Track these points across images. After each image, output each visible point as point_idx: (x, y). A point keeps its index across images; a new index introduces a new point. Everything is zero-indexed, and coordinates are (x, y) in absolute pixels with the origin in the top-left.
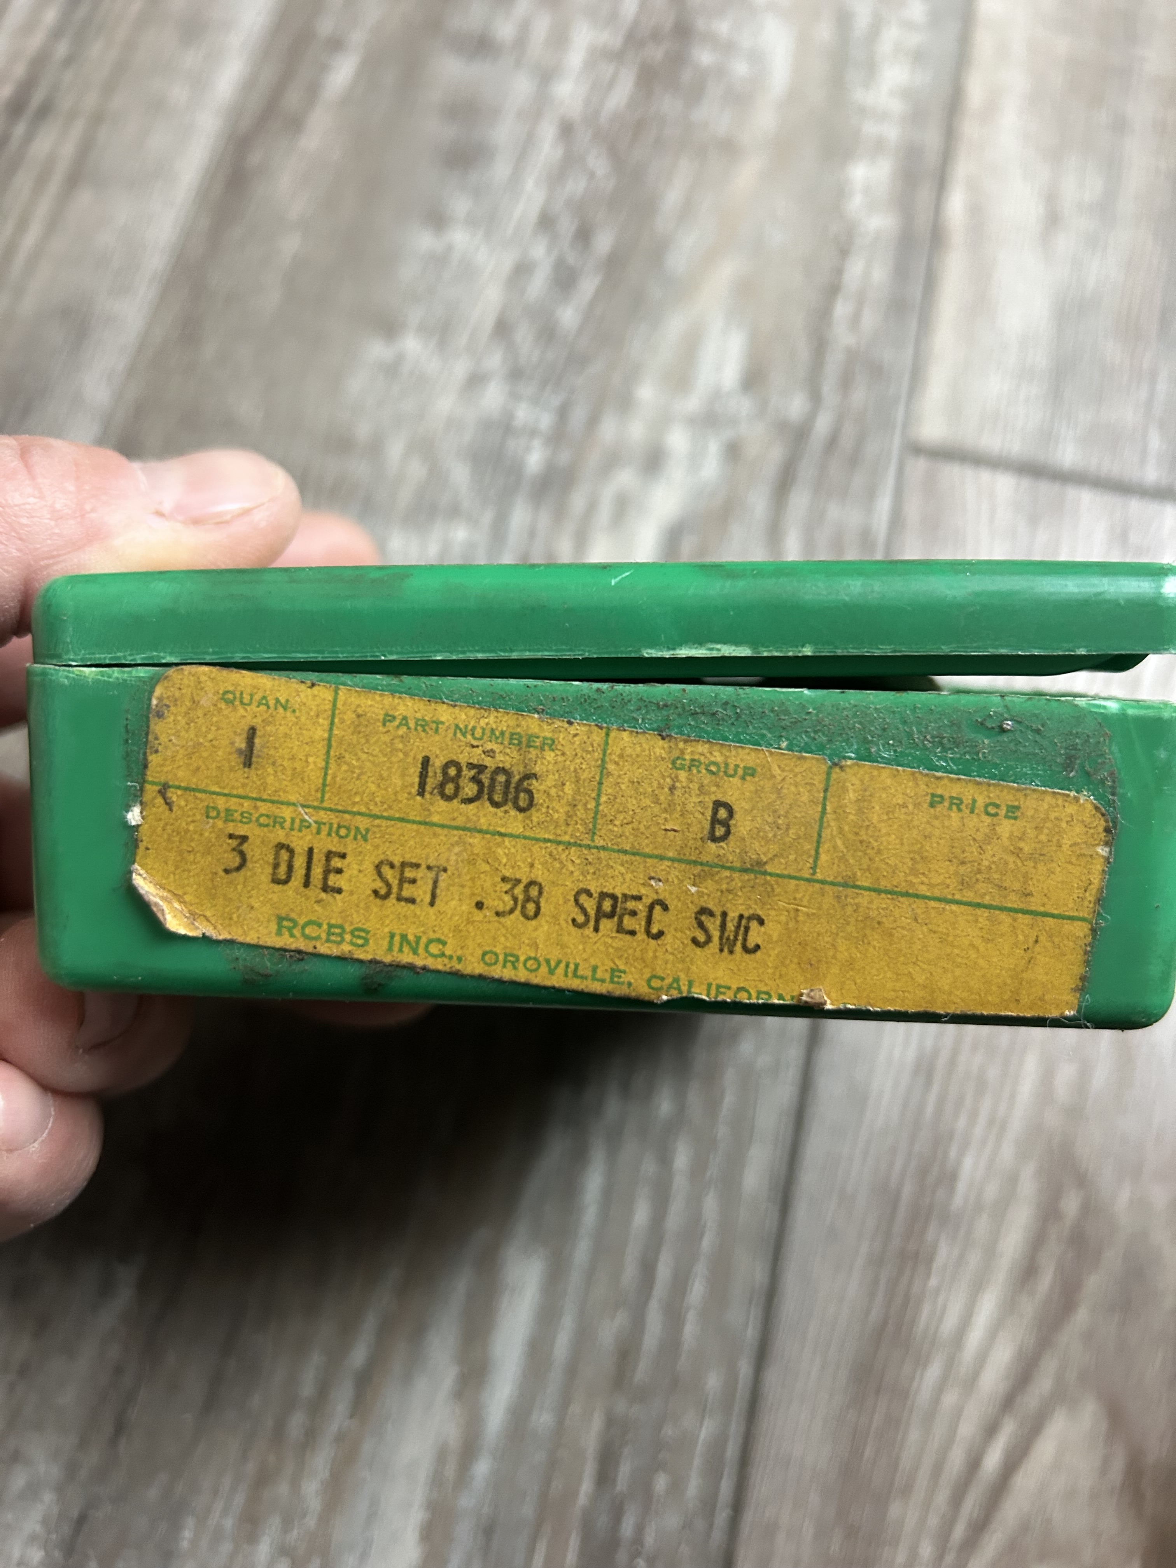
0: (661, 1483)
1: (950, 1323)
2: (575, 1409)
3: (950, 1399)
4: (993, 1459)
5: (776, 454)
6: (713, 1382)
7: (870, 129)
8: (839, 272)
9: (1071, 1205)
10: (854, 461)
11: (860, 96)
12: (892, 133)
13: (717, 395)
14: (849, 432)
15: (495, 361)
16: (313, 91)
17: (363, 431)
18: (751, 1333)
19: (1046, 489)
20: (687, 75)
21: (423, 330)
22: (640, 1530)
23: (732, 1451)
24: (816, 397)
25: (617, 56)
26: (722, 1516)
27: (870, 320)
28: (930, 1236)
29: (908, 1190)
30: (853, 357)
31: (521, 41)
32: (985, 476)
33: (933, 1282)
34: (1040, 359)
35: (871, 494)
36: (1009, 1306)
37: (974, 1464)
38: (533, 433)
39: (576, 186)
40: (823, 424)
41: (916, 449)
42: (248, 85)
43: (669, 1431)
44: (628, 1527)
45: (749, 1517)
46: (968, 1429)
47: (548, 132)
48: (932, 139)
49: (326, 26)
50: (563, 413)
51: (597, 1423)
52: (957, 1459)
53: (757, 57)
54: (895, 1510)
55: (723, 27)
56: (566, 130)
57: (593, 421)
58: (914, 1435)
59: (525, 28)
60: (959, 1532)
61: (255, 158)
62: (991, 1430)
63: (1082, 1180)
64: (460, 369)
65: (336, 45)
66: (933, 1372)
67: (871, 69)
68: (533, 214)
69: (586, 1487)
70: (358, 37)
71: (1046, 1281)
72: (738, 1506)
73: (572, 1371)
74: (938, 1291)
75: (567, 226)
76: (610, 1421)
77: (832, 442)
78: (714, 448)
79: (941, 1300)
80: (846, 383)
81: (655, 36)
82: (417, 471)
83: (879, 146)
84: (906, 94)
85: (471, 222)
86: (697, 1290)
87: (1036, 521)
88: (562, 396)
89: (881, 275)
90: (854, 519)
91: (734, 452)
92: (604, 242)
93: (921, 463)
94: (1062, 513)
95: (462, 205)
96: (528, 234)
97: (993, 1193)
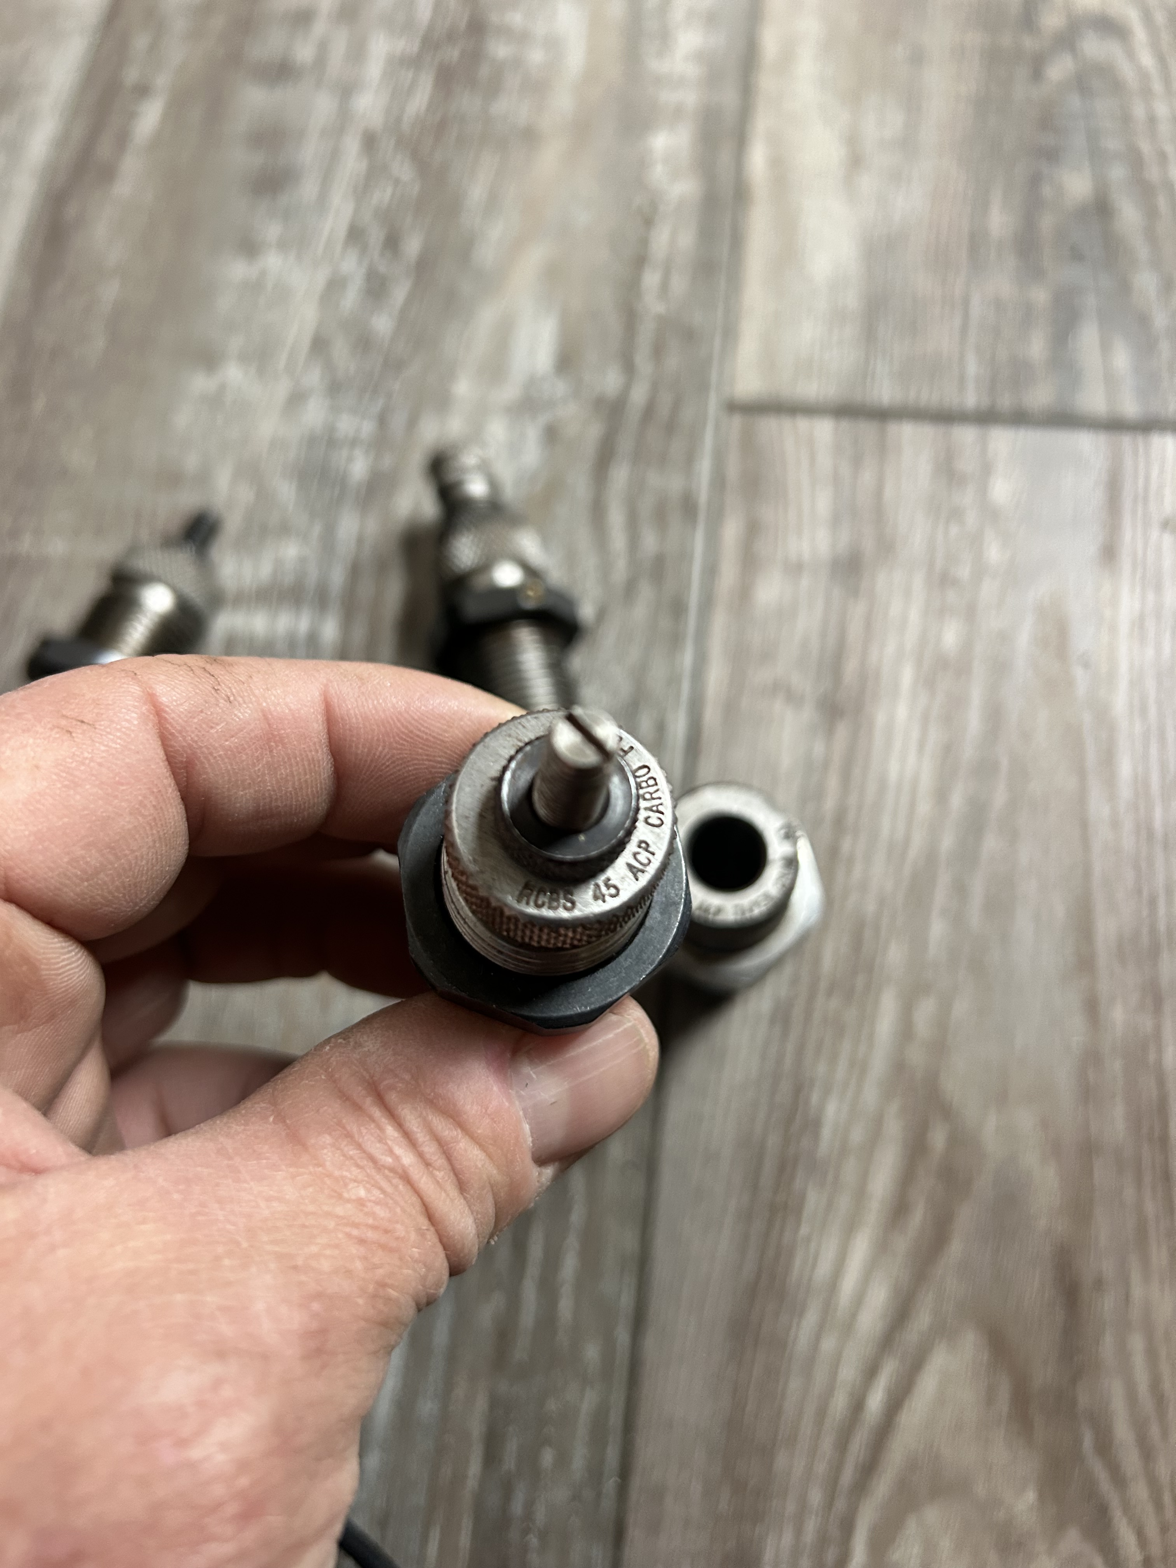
0: (548, 1457)
1: (824, 1269)
2: (460, 1392)
3: (828, 1344)
4: (876, 1401)
5: (594, 432)
6: (592, 1352)
7: (668, 97)
8: (644, 242)
9: (938, 1138)
10: (671, 428)
11: (656, 65)
12: (690, 98)
13: (532, 382)
14: (665, 400)
15: (314, 378)
16: (123, 139)
17: (191, 462)
18: (627, 1301)
19: (867, 430)
20: (484, 71)
21: (244, 358)
22: (529, 1505)
23: (615, 1419)
24: (629, 368)
25: (414, 62)
26: (610, 1484)
27: (679, 284)
28: (798, 1184)
29: (773, 1141)
30: (665, 324)
31: (321, 61)
32: (803, 424)
33: (804, 1230)
34: (852, 300)
35: (690, 459)
36: (882, 1247)
37: (858, 1406)
38: (354, 442)
39: (383, 195)
40: (639, 395)
41: (734, 407)
42: (61, 142)
43: (552, 1406)
44: (517, 1507)
45: (636, 1482)
46: (849, 1373)
47: (352, 145)
48: (729, 98)
49: (131, 75)
50: (382, 421)
51: (481, 1404)
52: (840, 1403)
53: (553, 44)
54: (781, 1461)
55: (516, 19)
56: (370, 142)
57: (412, 423)
58: (794, 1384)
59: (323, 48)
60: (848, 1476)
61: (71, 211)
62: (871, 1372)
63: (946, 1112)
64: (282, 389)
65: (143, 91)
66: (811, 1319)
67: (665, 37)
68: (342, 233)
69: (475, 1468)
70: (163, 81)
71: (918, 1217)
72: (625, 1472)
73: (452, 1357)
74: (808, 1239)
75: (376, 236)
76: (494, 1402)
77: (649, 412)
78: (532, 434)
79: (813, 1245)
80: (658, 351)
81: (451, 37)
82: (245, 495)
83: (678, 112)
84: (701, 56)
85: (283, 245)
86: (570, 1265)
87: (857, 461)
88: (380, 403)
89: (687, 239)
90: (675, 484)
91: (551, 435)
92: (413, 246)
93: (737, 421)
94: (882, 449)
95: (272, 231)
96: (339, 248)
97: (857, 1135)
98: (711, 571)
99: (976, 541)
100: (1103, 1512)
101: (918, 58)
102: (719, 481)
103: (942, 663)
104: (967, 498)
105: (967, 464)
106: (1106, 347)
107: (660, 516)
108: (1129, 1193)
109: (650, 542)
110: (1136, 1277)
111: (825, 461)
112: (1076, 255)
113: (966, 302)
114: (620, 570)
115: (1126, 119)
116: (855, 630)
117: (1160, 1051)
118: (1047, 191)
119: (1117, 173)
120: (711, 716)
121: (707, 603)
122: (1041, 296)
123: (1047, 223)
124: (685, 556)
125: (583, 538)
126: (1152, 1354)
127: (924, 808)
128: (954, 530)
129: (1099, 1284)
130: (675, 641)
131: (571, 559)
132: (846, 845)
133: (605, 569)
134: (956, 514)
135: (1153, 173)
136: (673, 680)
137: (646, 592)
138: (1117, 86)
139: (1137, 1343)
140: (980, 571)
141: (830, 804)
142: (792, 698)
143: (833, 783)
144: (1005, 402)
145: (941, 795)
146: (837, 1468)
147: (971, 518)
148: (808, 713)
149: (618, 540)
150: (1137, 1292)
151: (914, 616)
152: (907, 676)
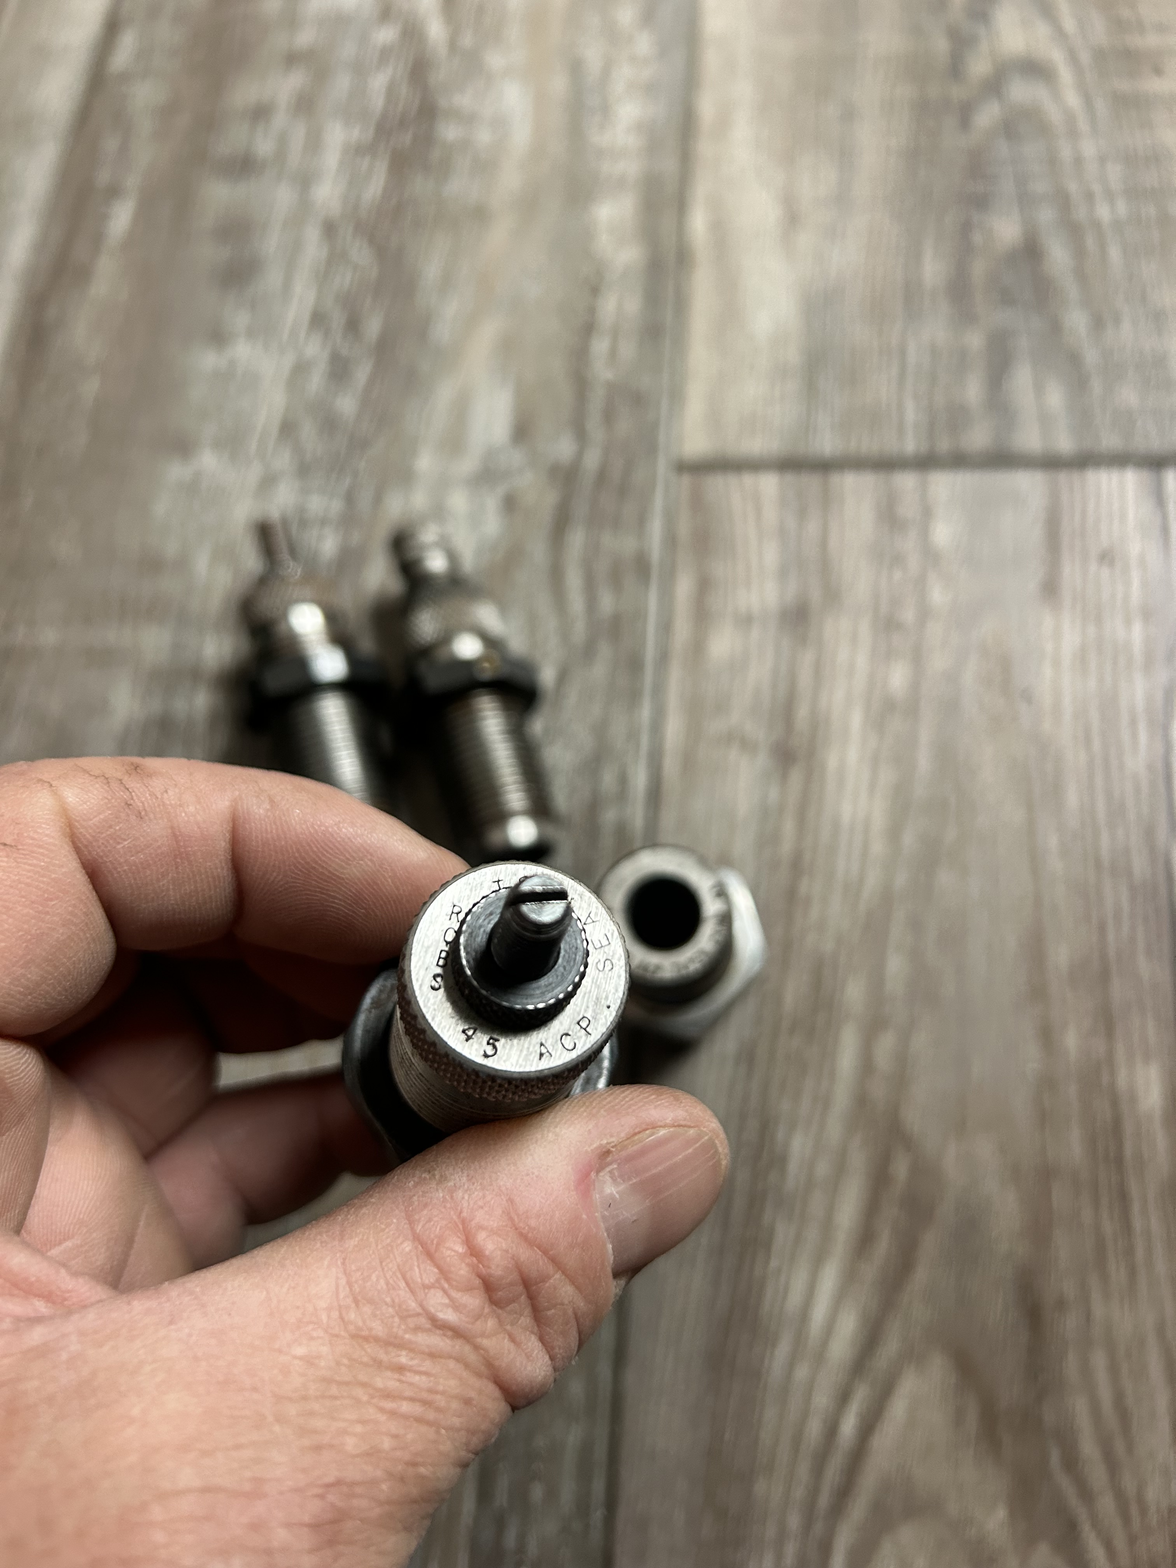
0: (537, 1492)
1: (795, 1299)
3: (802, 1372)
4: (849, 1426)
5: (550, 499)
6: (576, 1388)
7: (611, 169)
8: (592, 311)
9: (901, 1169)
10: (623, 490)
11: (598, 139)
12: (631, 168)
13: (489, 454)
14: (617, 464)
15: (284, 460)
16: (98, 239)
17: (171, 549)
18: (607, 1336)
19: (811, 482)
20: (435, 154)
21: (217, 445)
22: (522, 1538)
23: (600, 1452)
24: (581, 434)
25: (369, 150)
26: (598, 1515)
27: (628, 350)
28: (767, 1217)
29: (742, 1178)
30: (614, 391)
31: (281, 154)
32: (748, 479)
33: (774, 1263)
34: (793, 355)
35: (642, 521)
36: (850, 1277)
37: (831, 1430)
38: (324, 522)
39: (344, 279)
40: (592, 460)
41: (682, 467)
42: (39, 246)
43: (540, 1442)
44: (510, 1539)
45: (623, 1513)
46: (822, 1400)
47: (312, 235)
48: (669, 165)
49: (103, 177)
50: (350, 499)
52: (814, 1428)
53: (500, 123)
54: (760, 1487)
55: (464, 101)
56: (330, 229)
57: (378, 499)
58: (770, 1414)
59: (283, 141)
60: (824, 1501)
61: (52, 313)
62: (844, 1398)
63: (909, 1144)
64: (253, 474)
65: (114, 192)
66: (783, 1349)
67: (606, 110)
68: (306, 317)
70: (132, 182)
71: (883, 1245)
72: (611, 1503)
74: (778, 1272)
75: (338, 319)
77: (602, 476)
78: (492, 503)
79: (783, 1277)
80: (609, 417)
81: (403, 122)
83: (621, 182)
84: (641, 126)
85: (251, 334)
87: (802, 513)
88: (347, 481)
89: (633, 305)
90: (627, 545)
91: (510, 504)
92: (373, 327)
93: (686, 480)
94: (827, 501)
95: (240, 320)
96: (302, 335)
97: (823, 1169)
98: (666, 627)
99: (921, 584)
100: (1072, 1526)
101: (849, 115)
102: (671, 540)
103: (889, 706)
104: (909, 544)
105: (908, 508)
106: (1039, 389)
107: (616, 578)
108: (1087, 1215)
109: (607, 603)
110: (1096, 1297)
111: (771, 514)
112: (1006, 298)
113: (903, 352)
114: (579, 630)
115: (1053, 161)
116: (805, 678)
117: (1113, 1073)
118: (977, 238)
119: (1046, 215)
120: (671, 766)
121: (663, 658)
122: (975, 340)
123: (979, 269)
124: (640, 615)
125: (543, 604)
126: (1114, 1370)
127: (878, 847)
128: (898, 575)
129: (1061, 1304)
130: (634, 696)
131: (532, 623)
132: (803, 887)
133: (565, 632)
134: (898, 560)
135: (1081, 213)
136: (633, 735)
137: (605, 651)
138: (1043, 129)
139: (1099, 1360)
140: (924, 613)
141: (787, 847)
142: (747, 745)
143: (789, 827)
144: (944, 445)
145: (894, 833)
146: (814, 1492)
147: (914, 562)
148: (762, 760)
149: (577, 602)
150: (1098, 1310)
151: (862, 661)
152: (856, 719)
